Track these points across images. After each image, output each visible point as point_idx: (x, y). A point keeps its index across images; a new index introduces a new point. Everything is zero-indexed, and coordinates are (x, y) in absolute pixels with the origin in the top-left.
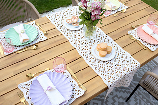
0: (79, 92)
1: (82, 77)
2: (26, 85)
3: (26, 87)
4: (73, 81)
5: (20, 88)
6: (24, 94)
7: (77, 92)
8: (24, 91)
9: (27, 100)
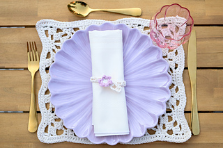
0: (176, 129)
1: (211, 91)
2: (59, 30)
3: (57, 36)
4: (182, 88)
5: (41, 31)
6: (44, 54)
7: (169, 125)
8: (47, 45)
9: (43, 74)
